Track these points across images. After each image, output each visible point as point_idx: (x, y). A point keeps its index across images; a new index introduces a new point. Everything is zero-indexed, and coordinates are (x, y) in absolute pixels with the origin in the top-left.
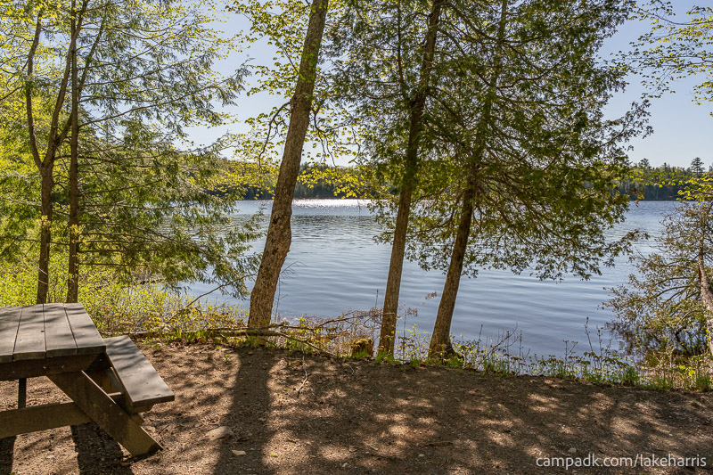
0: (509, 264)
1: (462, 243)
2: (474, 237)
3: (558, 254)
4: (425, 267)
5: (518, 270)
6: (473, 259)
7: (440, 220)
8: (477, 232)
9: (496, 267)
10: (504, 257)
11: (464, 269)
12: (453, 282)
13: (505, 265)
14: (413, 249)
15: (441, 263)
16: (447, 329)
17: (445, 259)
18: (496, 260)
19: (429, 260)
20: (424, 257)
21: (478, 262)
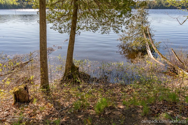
0: (92, 29)
1: (74, 22)
2: (79, 20)
3: (108, 25)
4: (61, 32)
5: (95, 31)
6: (79, 28)
7: (65, 13)
8: (80, 18)
9: (87, 30)
10: (90, 27)
11: (76, 32)
12: (72, 39)
13: (90, 30)
14: (56, 25)
15: (67, 31)
16: (71, 58)
17: (69, 29)
18: (87, 28)
19: (63, 29)
20: (60, 28)
21: (81, 29)
